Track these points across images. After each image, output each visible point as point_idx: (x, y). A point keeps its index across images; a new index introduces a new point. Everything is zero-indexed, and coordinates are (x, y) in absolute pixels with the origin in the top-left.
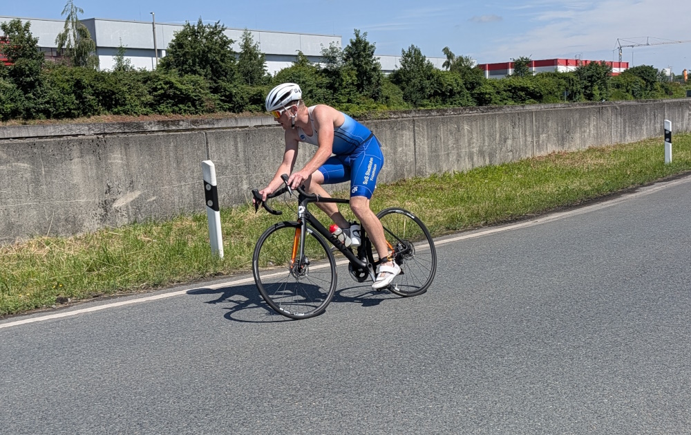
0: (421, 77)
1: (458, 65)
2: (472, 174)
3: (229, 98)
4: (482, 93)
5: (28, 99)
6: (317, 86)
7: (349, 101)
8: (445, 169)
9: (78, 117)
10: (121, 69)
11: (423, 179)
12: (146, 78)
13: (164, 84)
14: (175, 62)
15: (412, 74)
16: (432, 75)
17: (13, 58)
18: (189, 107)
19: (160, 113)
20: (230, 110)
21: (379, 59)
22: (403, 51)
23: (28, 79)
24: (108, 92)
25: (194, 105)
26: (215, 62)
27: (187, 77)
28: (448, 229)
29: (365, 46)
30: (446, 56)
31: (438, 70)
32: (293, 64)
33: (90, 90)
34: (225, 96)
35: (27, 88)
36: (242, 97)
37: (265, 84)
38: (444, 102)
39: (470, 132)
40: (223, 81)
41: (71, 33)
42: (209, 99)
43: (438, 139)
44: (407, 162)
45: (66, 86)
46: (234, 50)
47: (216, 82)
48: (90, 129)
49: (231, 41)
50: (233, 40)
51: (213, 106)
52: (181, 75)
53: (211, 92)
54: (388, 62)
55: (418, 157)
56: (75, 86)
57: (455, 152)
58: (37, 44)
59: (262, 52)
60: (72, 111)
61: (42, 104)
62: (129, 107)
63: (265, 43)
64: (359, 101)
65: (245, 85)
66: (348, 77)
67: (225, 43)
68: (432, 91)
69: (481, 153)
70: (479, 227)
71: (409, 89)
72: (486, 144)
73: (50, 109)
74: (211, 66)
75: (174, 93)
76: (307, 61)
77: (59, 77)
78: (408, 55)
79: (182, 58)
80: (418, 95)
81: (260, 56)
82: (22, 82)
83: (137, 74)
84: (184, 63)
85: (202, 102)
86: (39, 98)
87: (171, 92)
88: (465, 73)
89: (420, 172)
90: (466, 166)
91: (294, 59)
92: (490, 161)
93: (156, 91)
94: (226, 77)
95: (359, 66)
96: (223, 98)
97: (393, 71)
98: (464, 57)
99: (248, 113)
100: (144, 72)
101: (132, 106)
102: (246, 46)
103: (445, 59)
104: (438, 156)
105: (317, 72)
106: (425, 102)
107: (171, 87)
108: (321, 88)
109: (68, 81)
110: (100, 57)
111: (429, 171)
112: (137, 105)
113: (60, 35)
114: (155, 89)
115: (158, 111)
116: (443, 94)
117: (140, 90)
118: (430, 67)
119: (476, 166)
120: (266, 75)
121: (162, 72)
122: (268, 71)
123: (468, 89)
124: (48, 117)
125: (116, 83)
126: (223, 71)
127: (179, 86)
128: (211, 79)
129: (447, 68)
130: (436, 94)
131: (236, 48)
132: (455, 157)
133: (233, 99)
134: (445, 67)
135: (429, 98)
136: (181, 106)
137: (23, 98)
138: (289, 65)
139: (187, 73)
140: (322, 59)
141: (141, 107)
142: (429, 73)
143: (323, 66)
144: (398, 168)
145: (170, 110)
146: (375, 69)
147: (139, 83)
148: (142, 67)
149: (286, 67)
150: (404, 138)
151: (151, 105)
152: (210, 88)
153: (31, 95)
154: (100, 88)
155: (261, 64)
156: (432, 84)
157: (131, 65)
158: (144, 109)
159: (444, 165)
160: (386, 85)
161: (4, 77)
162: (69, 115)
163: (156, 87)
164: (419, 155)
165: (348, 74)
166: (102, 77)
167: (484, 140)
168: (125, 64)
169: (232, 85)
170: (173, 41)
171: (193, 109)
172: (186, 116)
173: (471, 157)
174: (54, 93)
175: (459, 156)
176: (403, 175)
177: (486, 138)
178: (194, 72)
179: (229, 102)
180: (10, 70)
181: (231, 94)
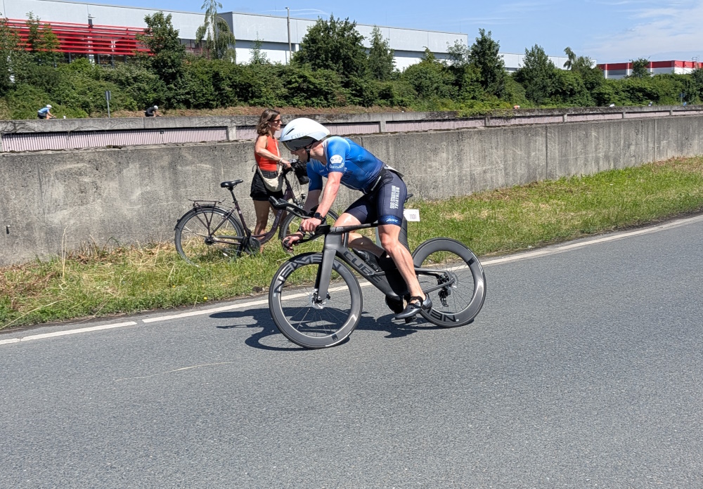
0: (544, 76)
1: (579, 66)
2: (599, 177)
3: (359, 92)
4: (601, 93)
5: (170, 89)
6: (444, 83)
7: (474, 98)
8: (573, 172)
9: (216, 107)
10: (257, 62)
11: (553, 182)
12: (281, 71)
13: (298, 78)
14: (309, 56)
15: (535, 73)
16: (554, 75)
17: (156, 50)
18: (321, 100)
19: (294, 105)
20: (360, 104)
21: (502, 56)
22: (526, 50)
23: (170, 71)
24: (245, 85)
25: (326, 99)
26: (347, 57)
27: (320, 71)
28: (583, 232)
29: (490, 45)
30: (567, 55)
31: (559, 69)
32: (421, 61)
33: (229, 82)
34: (356, 90)
35: (169, 78)
36: (372, 92)
37: (394, 80)
38: (565, 100)
39: (598, 139)
40: (355, 76)
41: (211, 27)
42: (340, 93)
43: (568, 144)
44: (539, 165)
45: (205, 77)
46: (365, 46)
47: (347, 77)
48: (232, 121)
49: (362, 38)
50: (364, 36)
51: (345, 100)
52: (314, 69)
53: (343, 86)
54: (512, 60)
55: (549, 161)
56: (213, 77)
57: (582, 156)
58: (179, 37)
59: (390, 48)
60: (211, 102)
61: (183, 95)
62: (264, 99)
63: (394, 39)
64: (483, 97)
65: (375, 80)
66: (473, 75)
67: (357, 39)
68: (554, 90)
69: (607, 158)
70: (610, 232)
71: (531, 87)
72: (612, 149)
73: (190, 100)
74: (343, 62)
75: (308, 87)
76: (434, 58)
77: (199, 69)
78: (532, 54)
79: (315, 53)
80: (540, 93)
81: (389, 52)
82: (164, 73)
83: (272, 67)
84: (317, 57)
85: (334, 96)
86: (179, 89)
87: (305, 86)
88: (586, 73)
89: (551, 175)
90: (593, 170)
91: (422, 55)
92: (614, 166)
93: (291, 84)
94: (356, 71)
95: (484, 64)
96: (354, 92)
97: (516, 69)
98: (584, 57)
99: (377, 107)
100: (279, 66)
101: (267, 99)
102: (376, 42)
103: (567, 59)
104: (567, 160)
105: (444, 69)
106: (547, 100)
107: (304, 81)
108: (447, 84)
109: (207, 73)
110: (237, 50)
111: (559, 174)
112: (272, 98)
113: (200, 28)
114: (290, 83)
115: (292, 104)
116: (564, 93)
117: (275, 83)
118: (551, 65)
119: (602, 170)
120: (395, 70)
121: (297, 66)
122: (397, 67)
123: (588, 89)
124: (188, 107)
125: (253, 76)
126: (355, 66)
127: (312, 79)
128: (343, 73)
129: (568, 68)
130: (557, 92)
131: (367, 43)
132: (582, 162)
133: (364, 93)
134: (567, 67)
135: (550, 97)
136: (314, 99)
137: (165, 89)
138: (416, 61)
139: (320, 67)
140: (448, 56)
141: (276, 99)
142: (551, 73)
143: (449, 63)
144: (531, 171)
145: (304, 103)
146: (499, 67)
147: (275, 76)
148: (277, 60)
149: (415, 63)
150: (537, 143)
151: (286, 98)
152: (342, 82)
153: (172, 86)
154: (238, 81)
155: (389, 60)
156: (553, 83)
157: (266, 59)
158: (279, 102)
159: (573, 169)
160: (509, 83)
161: (148, 68)
162: (208, 105)
163: (291, 81)
164: (551, 159)
165: (474, 72)
166: (239, 70)
167: (609, 146)
168: (261, 57)
169: (362, 80)
170: (307, 36)
171: (326, 102)
172: (319, 109)
173: (597, 162)
174: (194, 85)
175: (586, 160)
176: (535, 177)
177: (612, 144)
178: (327, 67)
179: (359, 96)
180: (152, 61)
181: (361, 89)
